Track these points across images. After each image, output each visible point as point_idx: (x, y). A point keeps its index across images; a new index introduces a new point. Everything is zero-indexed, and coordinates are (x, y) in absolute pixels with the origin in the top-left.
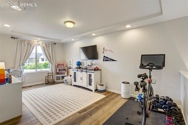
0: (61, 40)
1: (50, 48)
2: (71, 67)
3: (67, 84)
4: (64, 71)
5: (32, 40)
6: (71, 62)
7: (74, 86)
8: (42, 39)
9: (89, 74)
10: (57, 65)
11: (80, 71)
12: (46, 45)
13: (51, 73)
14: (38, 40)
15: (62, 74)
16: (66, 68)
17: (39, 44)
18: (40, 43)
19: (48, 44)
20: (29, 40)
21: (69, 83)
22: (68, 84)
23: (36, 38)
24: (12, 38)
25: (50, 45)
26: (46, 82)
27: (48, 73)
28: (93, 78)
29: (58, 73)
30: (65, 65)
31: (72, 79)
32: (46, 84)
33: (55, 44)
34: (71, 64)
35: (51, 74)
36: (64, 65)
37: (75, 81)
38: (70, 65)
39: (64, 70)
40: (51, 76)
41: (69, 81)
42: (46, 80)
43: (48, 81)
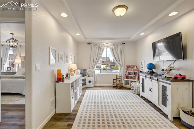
0: (130, 38)
1: (119, 49)
2: (143, 71)
3: (133, 92)
4: (134, 75)
5: (102, 43)
6: (143, 64)
7: (142, 97)
8: (110, 41)
9: (162, 85)
10: (126, 67)
11: (148, 78)
12: (114, 46)
13: (119, 76)
14: (107, 42)
15: (132, 78)
16: (136, 71)
17: (108, 46)
18: (109, 44)
19: (117, 45)
20: (100, 43)
21: (136, 91)
22: (135, 93)
23: (104, 41)
24: (88, 44)
25: (119, 46)
26: (113, 84)
27: (117, 76)
28: (169, 93)
29: (127, 77)
30: (135, 68)
31: (140, 87)
32: (114, 87)
33: (125, 43)
34: (143, 66)
35: (120, 78)
36: (133, 67)
37: (143, 91)
38: (142, 68)
39: (135, 73)
40: (119, 79)
41: (137, 88)
42: (113, 82)
43: (116, 84)
